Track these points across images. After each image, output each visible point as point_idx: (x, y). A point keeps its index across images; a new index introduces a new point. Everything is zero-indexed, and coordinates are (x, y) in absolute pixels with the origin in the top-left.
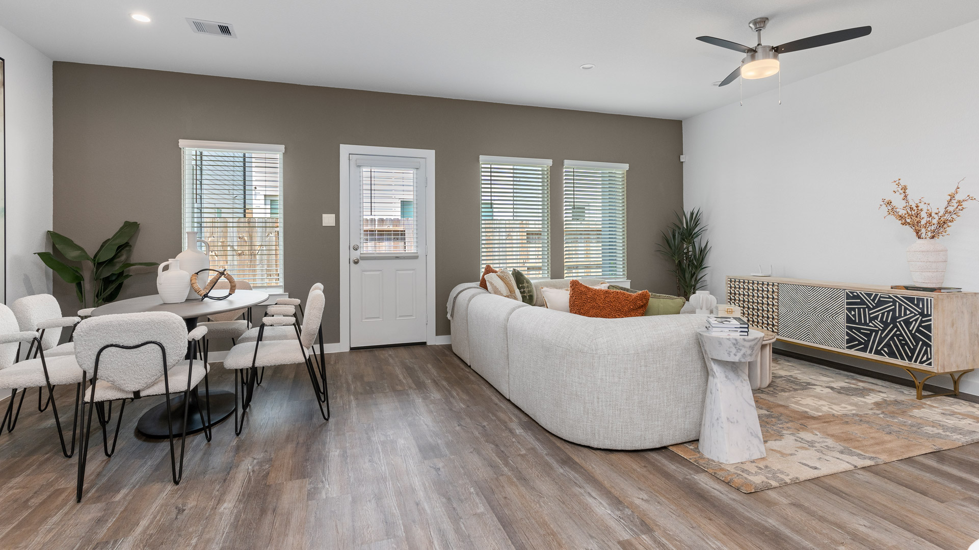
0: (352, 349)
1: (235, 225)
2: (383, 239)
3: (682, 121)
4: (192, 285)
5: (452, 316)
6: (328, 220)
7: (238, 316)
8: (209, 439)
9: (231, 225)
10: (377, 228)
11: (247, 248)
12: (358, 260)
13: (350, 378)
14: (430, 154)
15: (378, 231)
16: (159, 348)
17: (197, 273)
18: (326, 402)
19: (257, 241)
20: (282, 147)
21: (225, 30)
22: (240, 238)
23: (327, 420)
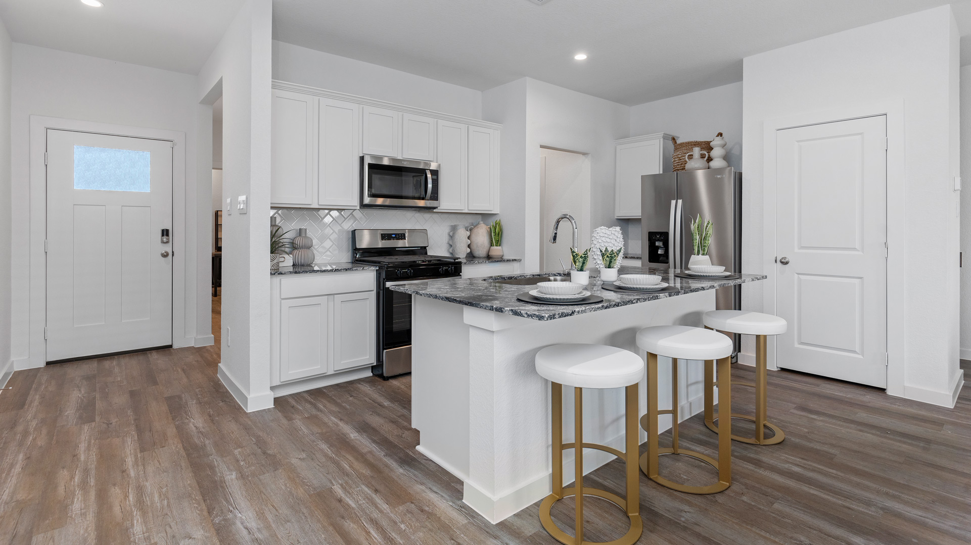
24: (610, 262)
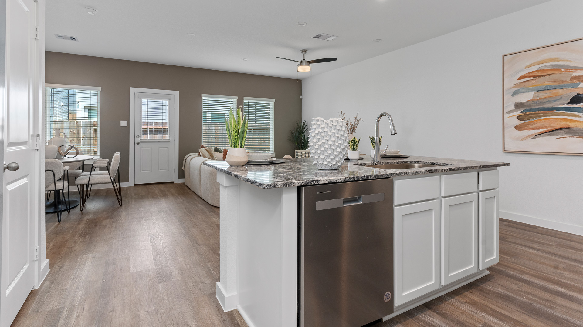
0: (135, 185)
1: (68, 125)
2: (157, 133)
3: (301, 80)
4: (59, 151)
5: (184, 168)
6: (124, 123)
7: (76, 168)
8: (69, 213)
9: (66, 125)
10: (153, 127)
11: (76, 136)
12: (139, 143)
13: (133, 194)
14: (177, 93)
15: (154, 129)
16: (52, 172)
17: (61, 147)
18: (121, 201)
19: (82, 133)
20: (100, 88)
21: (73, 39)
22: (71, 131)
23: (121, 206)
24: (354, 146)
